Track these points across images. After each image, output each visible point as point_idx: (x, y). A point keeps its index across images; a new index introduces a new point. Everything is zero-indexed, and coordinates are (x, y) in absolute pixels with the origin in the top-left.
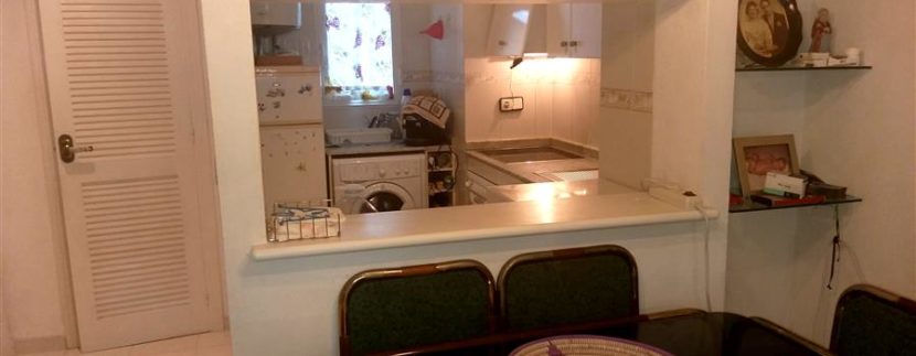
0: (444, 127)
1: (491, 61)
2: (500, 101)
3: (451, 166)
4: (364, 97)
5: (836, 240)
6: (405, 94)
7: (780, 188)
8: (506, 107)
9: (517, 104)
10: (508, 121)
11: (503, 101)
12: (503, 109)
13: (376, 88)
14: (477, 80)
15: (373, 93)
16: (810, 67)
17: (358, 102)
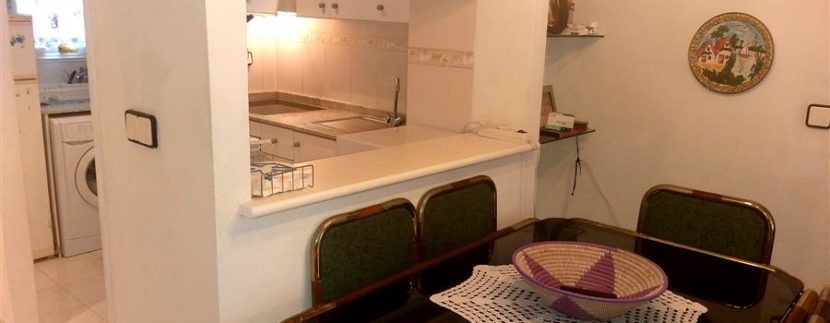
4: (61, 50)
5: (578, 161)
7: (557, 125)
13: (75, 40)
15: (71, 46)
16: (575, 35)
17: (56, 55)
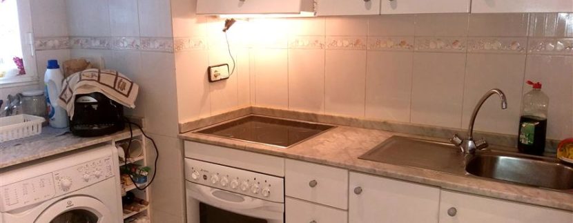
0: (133, 106)
1: (199, 22)
2: (209, 69)
3: (142, 155)
6: (50, 67)
8: (216, 76)
9: (223, 72)
10: (217, 93)
11: (213, 70)
12: (213, 78)
14: (186, 45)
